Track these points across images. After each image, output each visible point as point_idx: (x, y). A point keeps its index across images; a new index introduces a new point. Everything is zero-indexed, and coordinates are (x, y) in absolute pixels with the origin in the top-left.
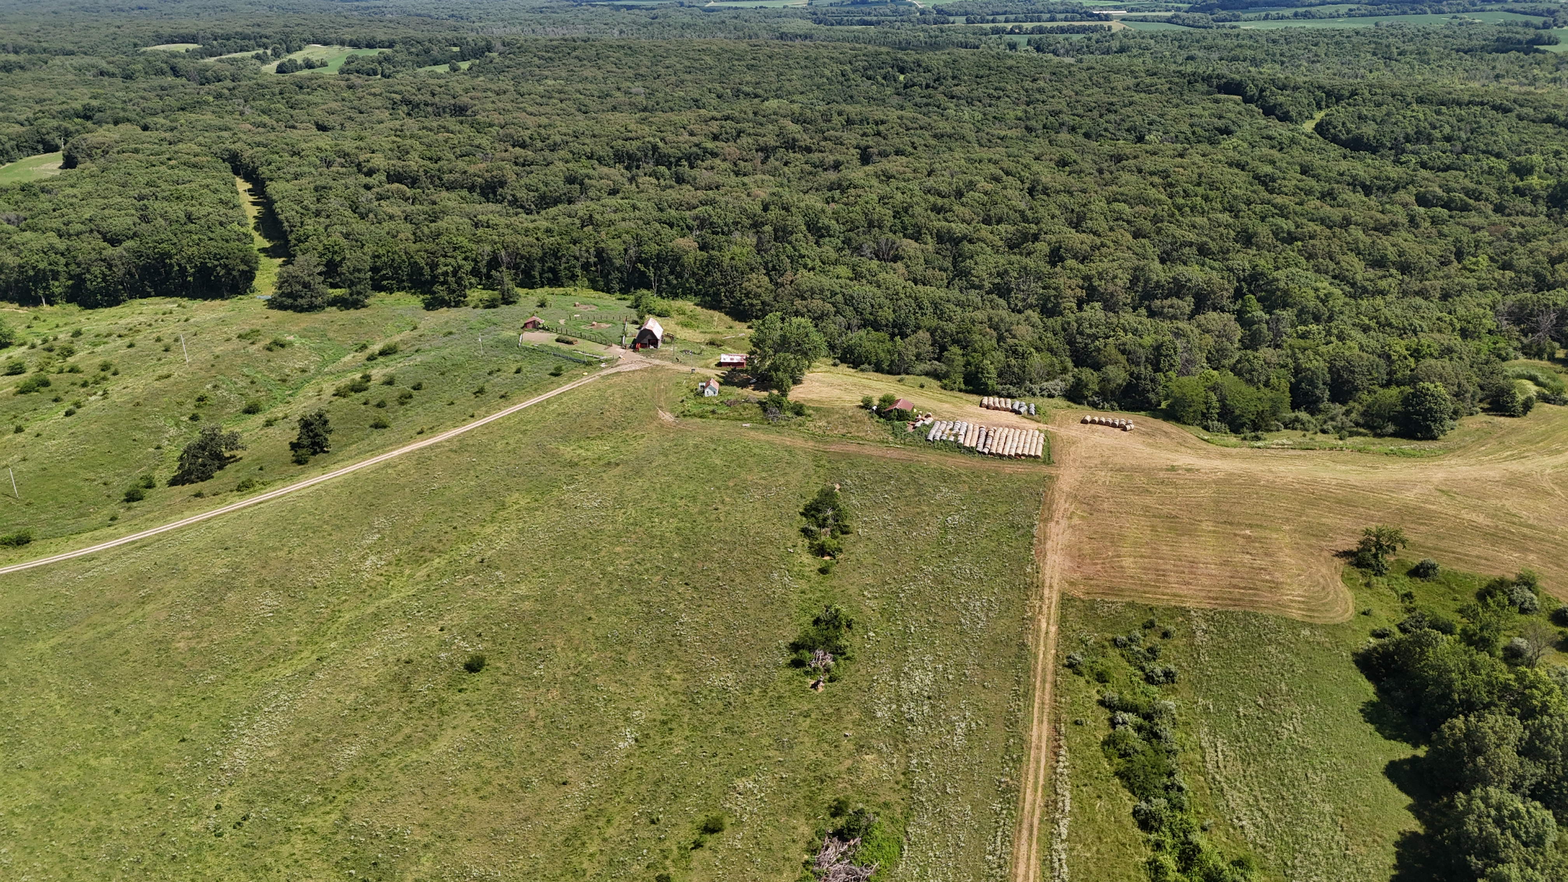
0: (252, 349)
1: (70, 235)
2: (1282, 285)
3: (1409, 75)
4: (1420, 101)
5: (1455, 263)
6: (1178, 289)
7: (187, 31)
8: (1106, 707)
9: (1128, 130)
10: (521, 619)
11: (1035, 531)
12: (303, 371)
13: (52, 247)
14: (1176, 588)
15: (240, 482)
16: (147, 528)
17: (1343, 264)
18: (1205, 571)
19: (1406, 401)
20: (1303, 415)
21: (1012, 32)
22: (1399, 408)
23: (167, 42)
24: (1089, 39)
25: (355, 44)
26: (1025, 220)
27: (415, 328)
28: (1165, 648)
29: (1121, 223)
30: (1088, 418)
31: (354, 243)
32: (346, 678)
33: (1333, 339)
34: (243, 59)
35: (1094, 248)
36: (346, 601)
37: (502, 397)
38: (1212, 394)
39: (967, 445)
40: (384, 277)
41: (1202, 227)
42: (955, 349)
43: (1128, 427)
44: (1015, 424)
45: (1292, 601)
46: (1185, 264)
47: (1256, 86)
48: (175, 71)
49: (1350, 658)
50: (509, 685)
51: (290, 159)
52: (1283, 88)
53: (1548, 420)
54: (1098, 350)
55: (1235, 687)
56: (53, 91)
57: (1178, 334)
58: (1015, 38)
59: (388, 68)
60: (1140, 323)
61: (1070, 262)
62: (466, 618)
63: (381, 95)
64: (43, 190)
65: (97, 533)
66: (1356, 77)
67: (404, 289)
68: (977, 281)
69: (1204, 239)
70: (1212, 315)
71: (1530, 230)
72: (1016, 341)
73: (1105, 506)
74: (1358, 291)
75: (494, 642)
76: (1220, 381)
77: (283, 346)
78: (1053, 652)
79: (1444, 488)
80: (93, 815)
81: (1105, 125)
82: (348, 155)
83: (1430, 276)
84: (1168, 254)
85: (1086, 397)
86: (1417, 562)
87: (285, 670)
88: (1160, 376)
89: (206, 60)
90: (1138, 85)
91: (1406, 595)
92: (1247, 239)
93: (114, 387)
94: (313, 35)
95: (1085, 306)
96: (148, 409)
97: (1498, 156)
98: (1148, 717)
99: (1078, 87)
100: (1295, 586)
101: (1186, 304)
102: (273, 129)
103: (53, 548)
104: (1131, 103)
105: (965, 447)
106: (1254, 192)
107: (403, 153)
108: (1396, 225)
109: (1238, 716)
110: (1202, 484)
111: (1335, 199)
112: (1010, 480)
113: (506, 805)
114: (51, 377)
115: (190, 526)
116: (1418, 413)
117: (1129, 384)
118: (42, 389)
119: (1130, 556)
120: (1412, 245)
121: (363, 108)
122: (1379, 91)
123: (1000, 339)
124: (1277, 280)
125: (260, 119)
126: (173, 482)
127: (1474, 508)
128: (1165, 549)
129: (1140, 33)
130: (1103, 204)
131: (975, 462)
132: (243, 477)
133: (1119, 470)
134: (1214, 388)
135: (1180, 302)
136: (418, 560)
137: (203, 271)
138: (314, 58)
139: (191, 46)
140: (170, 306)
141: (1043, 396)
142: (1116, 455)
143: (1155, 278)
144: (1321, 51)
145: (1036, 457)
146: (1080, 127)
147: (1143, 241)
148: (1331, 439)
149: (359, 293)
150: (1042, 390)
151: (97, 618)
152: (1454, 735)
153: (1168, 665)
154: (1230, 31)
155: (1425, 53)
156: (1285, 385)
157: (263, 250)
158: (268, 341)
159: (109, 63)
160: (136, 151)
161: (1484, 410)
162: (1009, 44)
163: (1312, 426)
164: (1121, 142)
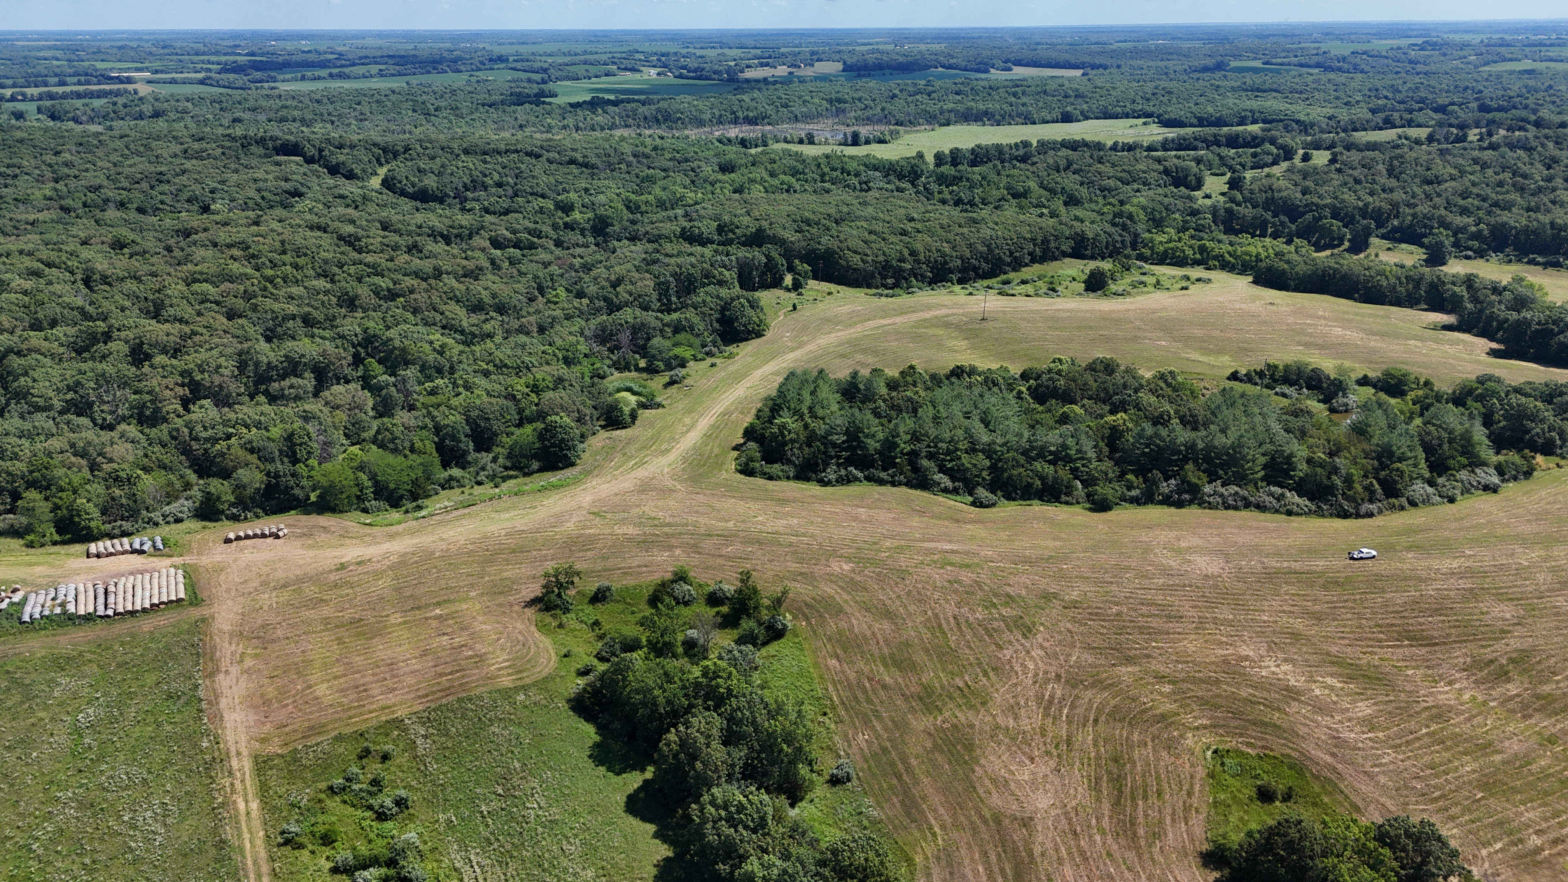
2: (397, 343)
3: (449, 129)
4: (466, 152)
5: (540, 298)
6: (293, 367)
8: (342, 873)
9: (188, 201)
11: (201, 693)
14: (383, 700)
17: (447, 313)
18: (406, 669)
19: (541, 437)
20: (456, 472)
21: (13, 99)
22: (537, 445)
24: (115, 104)
26: (89, 318)
28: (388, 774)
29: (209, 305)
30: (232, 536)
33: (461, 389)
35: (184, 337)
38: (361, 474)
39: (82, 612)
41: (300, 297)
42: (32, 495)
43: (281, 534)
44: (140, 567)
45: (499, 669)
46: (293, 338)
47: (314, 146)
49: (567, 707)
52: (341, 146)
53: (652, 425)
54: (223, 455)
55: (471, 784)
57: (307, 417)
58: (20, 106)
60: (262, 414)
61: (160, 359)
66: (405, 132)
68: (41, 402)
69: (307, 309)
70: (338, 389)
71: (588, 259)
72: (115, 466)
73: (279, 633)
74: (469, 339)
76: (365, 459)
78: (262, 833)
79: (595, 510)
81: (160, 197)
83: (524, 313)
84: (271, 331)
85: (223, 512)
86: (594, 589)
88: (300, 468)
90: (186, 151)
91: (594, 624)
92: (350, 303)
95: (191, 406)
97: (543, 196)
98: (391, 863)
99: (114, 157)
100: (498, 652)
101: (308, 382)
104: (184, 172)
105: (79, 617)
106: (342, 253)
108: (481, 269)
109: (483, 817)
110: (378, 574)
111: (421, 252)
112: (152, 640)
116: (554, 445)
117: (268, 485)
119: (322, 682)
120: (503, 286)
122: (429, 145)
123: (93, 467)
124: (392, 340)
127: (623, 522)
128: (358, 660)
129: (172, 95)
130: (182, 287)
131: (98, 631)
133: (285, 586)
134: (361, 468)
135: (300, 380)
141: (168, 523)
142: (275, 570)
143: (265, 360)
144: (366, 109)
145: (179, 600)
146: (130, 201)
147: (240, 321)
148: (488, 490)
150: (164, 516)
152: (670, 750)
153: (398, 792)
154: (269, 92)
155: (457, 108)
156: (430, 447)
161: (603, 427)
162: (13, 113)
163: (467, 481)
164: (184, 214)
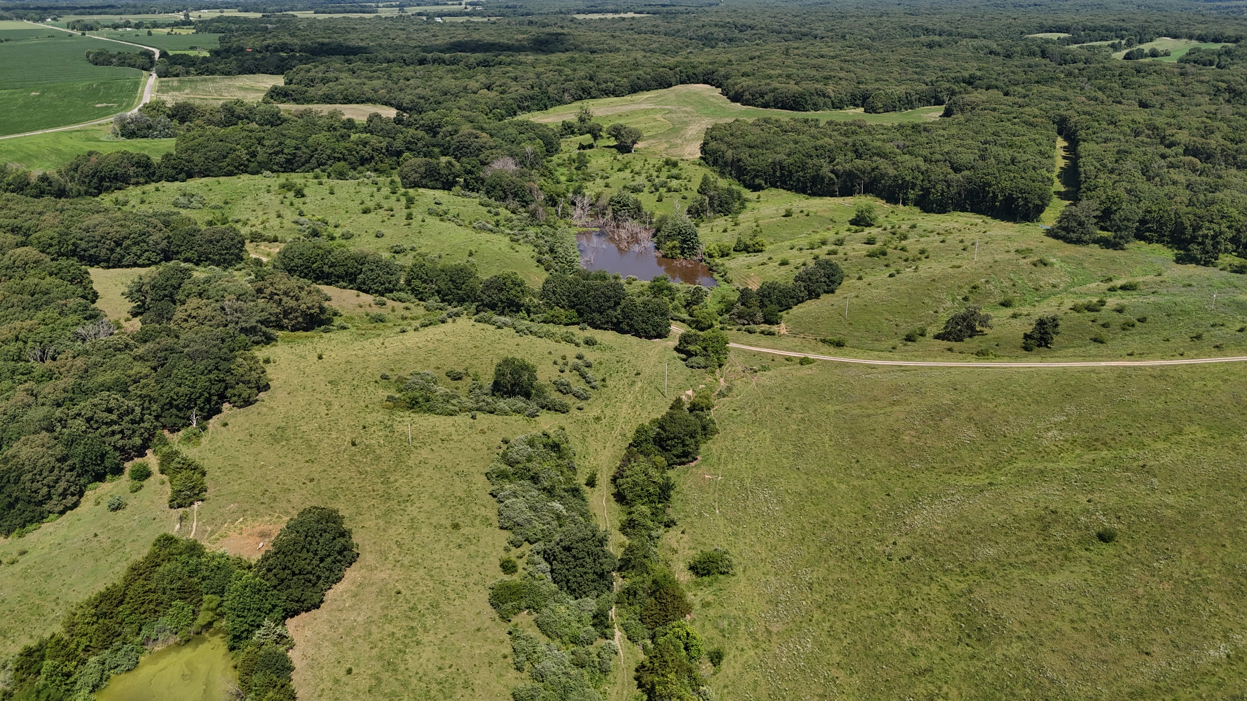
0: (1022, 262)
1: (931, 161)
7: (1064, 23)
10: (1159, 520)
12: (1054, 286)
13: (918, 167)
15: (980, 349)
16: (911, 360)
23: (1046, 32)
25: (1202, 39)
27: (1159, 275)
31: (1133, 198)
32: (1003, 503)
34: (1100, 46)
36: (1023, 453)
37: (1217, 347)
40: (1149, 230)
48: (1044, 54)
50: (1129, 563)
51: (1106, 126)
56: (954, 63)
59: (1225, 60)
62: (1113, 501)
63: (1207, 82)
64: (925, 129)
65: (881, 354)
67: (1163, 242)
75: (1129, 527)
77: (1045, 265)
80: (826, 513)
82: (1157, 129)
87: (964, 481)
89: (1071, 47)
93: (923, 266)
94: (1167, 30)
96: (939, 285)
102: (1102, 102)
103: (855, 354)
107: (1209, 132)
113: (1092, 643)
114: (889, 251)
115: (937, 368)
118: (881, 257)
121: (1187, 92)
125: (1094, 94)
126: (937, 337)
132: (984, 346)
136: (1090, 446)
137: (1009, 200)
138: (1160, 48)
139: (1062, 35)
140: (977, 221)
149: (1121, 238)
151: (865, 403)
157: (1058, 193)
158: (1036, 259)
159: (998, 45)
160: (994, 110)
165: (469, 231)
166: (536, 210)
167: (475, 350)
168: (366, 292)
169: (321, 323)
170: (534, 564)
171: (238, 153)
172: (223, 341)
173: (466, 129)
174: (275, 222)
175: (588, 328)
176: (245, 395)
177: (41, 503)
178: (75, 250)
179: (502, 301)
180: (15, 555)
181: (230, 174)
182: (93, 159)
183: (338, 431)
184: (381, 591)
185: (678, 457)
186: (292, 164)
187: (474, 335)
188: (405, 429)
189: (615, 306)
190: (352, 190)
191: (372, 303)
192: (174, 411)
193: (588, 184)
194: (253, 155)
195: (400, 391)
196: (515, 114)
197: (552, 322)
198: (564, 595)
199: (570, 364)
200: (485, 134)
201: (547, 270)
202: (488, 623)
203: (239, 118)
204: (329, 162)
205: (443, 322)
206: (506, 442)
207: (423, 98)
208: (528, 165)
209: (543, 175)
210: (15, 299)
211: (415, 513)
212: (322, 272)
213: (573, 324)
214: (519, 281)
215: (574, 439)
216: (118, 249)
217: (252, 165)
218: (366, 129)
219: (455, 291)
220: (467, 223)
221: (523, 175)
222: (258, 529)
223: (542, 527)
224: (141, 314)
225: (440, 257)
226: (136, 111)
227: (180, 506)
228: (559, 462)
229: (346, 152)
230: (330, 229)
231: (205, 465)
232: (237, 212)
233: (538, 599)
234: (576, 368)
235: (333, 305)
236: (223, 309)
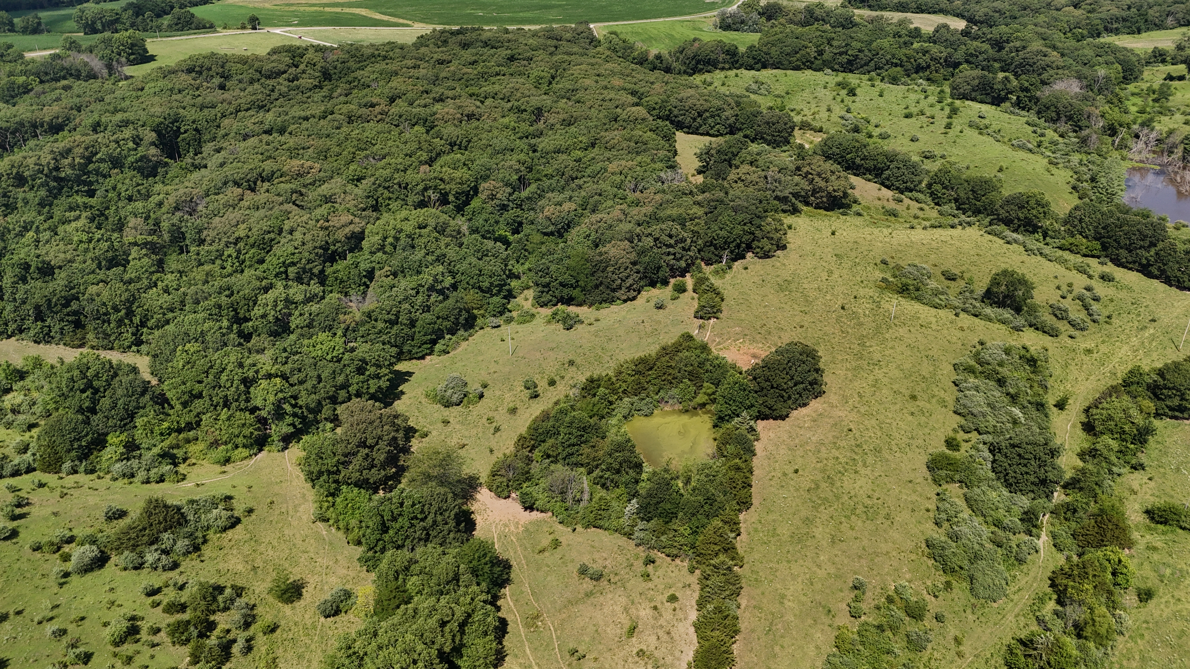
165: (1006, 148)
166: (1088, 136)
167: (976, 257)
168: (888, 187)
169: (841, 206)
170: (978, 450)
171: (808, 50)
172: (761, 202)
173: (1036, 45)
174: (824, 115)
175: (1110, 263)
176: (766, 248)
177: (614, 290)
178: (668, 116)
179: (1019, 219)
180: (592, 320)
181: (797, 68)
182: (696, 44)
183: (833, 295)
184: (836, 424)
185: (1171, 409)
186: (852, 65)
187: (979, 244)
188: (891, 308)
189: (1149, 247)
190: (900, 95)
191: (891, 198)
192: (712, 248)
193: (1163, 118)
194: (821, 53)
195: (895, 276)
196: (1099, 35)
197: (1069, 250)
198: (999, 485)
199: (1075, 293)
200: (1055, 53)
201: (1080, 198)
202: (920, 480)
203: (817, 20)
204: (886, 67)
205: (952, 227)
206: (982, 343)
207: (999, 11)
208: (1096, 90)
209: (1110, 102)
210: (625, 144)
211: (880, 377)
212: (854, 163)
213: (1093, 256)
214: (1044, 202)
215: (1055, 362)
216: (699, 119)
217: (817, 62)
218: (932, 39)
219: (973, 201)
220: (1006, 140)
221: (1086, 99)
222: (752, 351)
223: (995, 423)
224: (704, 172)
225: (968, 168)
226: (735, 7)
227: (701, 318)
228: (1032, 376)
229: (905, 59)
230: (871, 128)
231: (725, 293)
232: (795, 103)
233: (972, 478)
234: (1081, 298)
235: (856, 193)
236: (766, 177)
